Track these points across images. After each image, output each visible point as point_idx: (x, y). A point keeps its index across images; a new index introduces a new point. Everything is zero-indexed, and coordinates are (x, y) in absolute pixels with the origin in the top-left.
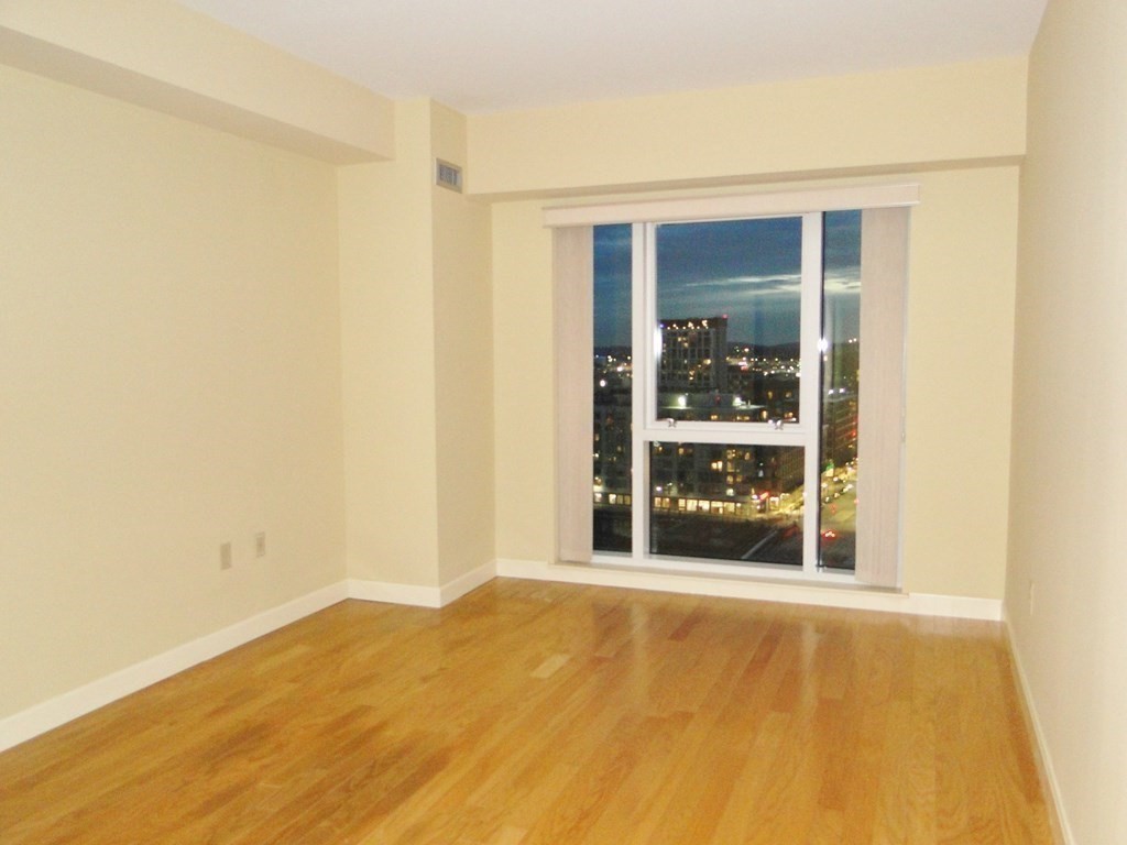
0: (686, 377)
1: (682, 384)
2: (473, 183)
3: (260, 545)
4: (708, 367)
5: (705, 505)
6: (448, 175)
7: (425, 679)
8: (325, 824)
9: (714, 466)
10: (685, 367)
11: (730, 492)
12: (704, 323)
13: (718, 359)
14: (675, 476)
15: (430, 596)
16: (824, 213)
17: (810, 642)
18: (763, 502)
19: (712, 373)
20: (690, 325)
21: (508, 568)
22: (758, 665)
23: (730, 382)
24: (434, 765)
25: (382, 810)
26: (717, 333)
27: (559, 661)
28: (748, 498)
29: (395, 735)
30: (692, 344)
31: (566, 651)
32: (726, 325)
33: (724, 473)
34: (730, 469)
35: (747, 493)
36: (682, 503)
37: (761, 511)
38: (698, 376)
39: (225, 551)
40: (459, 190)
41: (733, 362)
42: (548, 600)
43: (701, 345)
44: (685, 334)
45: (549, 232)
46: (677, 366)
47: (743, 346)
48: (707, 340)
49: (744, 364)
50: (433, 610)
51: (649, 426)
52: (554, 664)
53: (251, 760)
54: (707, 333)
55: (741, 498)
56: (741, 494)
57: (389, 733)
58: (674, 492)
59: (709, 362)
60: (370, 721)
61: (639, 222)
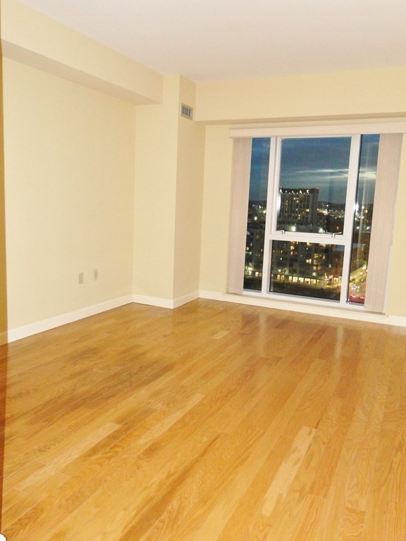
0: (297, 217)
1: (294, 220)
2: (198, 115)
3: (96, 275)
4: (307, 213)
5: (302, 280)
6: (186, 111)
7: (165, 336)
8: (120, 387)
9: (307, 261)
10: (297, 212)
11: (314, 274)
12: (307, 191)
13: (313, 210)
14: (288, 265)
15: (169, 303)
16: (362, 135)
17: (340, 334)
18: (331, 280)
19: (310, 216)
20: (300, 192)
21: (205, 294)
22: (314, 340)
23: (318, 221)
24: (167, 369)
25: (145, 383)
26: (314, 196)
27: (225, 333)
28: (323, 278)
29: (152, 356)
30: (301, 201)
31: (228, 329)
32: (318, 193)
33: (312, 264)
34: (315, 263)
35: (323, 275)
36: (290, 278)
37: (328, 284)
38: (303, 217)
39: (81, 275)
40: (191, 119)
41: (321, 211)
42: (222, 309)
43: (305, 202)
44: (298, 196)
45: (232, 140)
46: (293, 211)
47: (325, 204)
48: (308, 200)
49: (325, 212)
50: (171, 310)
51: (273, 233)
52: (221, 335)
53: (90, 361)
54: (309, 196)
55: (319, 278)
56: (320, 275)
57: (149, 355)
58: (287, 273)
59: (308, 210)
60: (140, 351)
61: (273, 136)
